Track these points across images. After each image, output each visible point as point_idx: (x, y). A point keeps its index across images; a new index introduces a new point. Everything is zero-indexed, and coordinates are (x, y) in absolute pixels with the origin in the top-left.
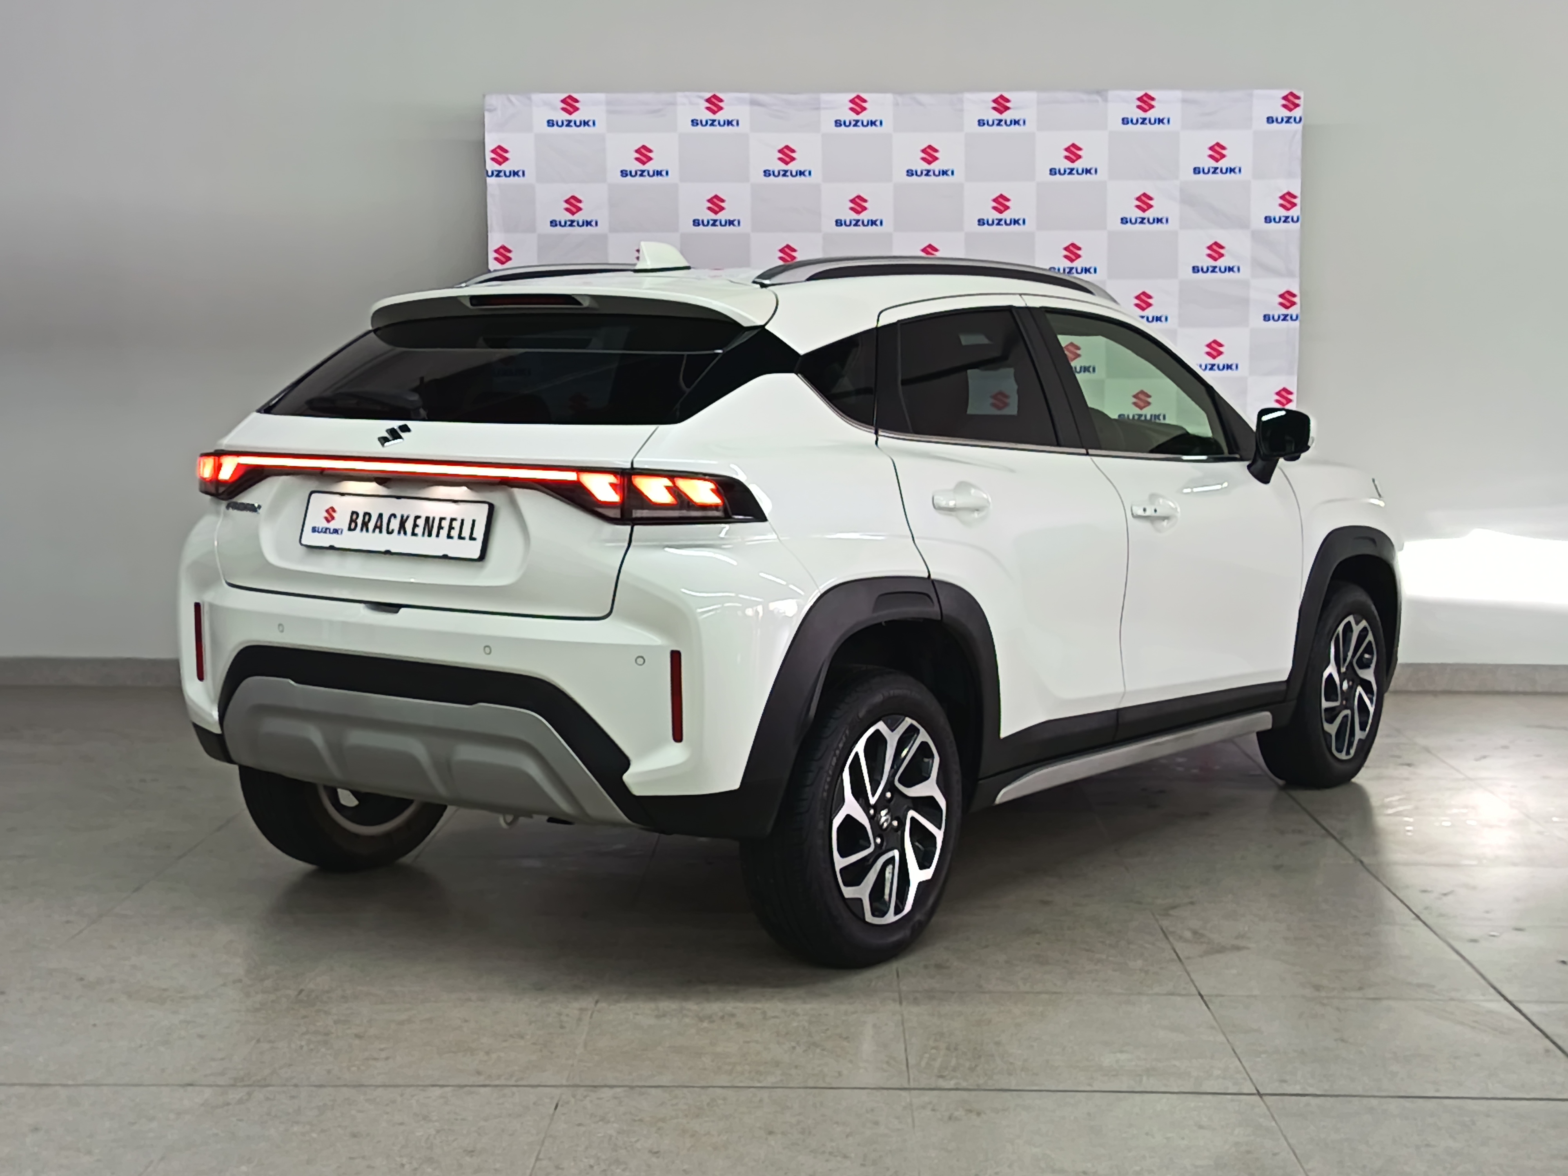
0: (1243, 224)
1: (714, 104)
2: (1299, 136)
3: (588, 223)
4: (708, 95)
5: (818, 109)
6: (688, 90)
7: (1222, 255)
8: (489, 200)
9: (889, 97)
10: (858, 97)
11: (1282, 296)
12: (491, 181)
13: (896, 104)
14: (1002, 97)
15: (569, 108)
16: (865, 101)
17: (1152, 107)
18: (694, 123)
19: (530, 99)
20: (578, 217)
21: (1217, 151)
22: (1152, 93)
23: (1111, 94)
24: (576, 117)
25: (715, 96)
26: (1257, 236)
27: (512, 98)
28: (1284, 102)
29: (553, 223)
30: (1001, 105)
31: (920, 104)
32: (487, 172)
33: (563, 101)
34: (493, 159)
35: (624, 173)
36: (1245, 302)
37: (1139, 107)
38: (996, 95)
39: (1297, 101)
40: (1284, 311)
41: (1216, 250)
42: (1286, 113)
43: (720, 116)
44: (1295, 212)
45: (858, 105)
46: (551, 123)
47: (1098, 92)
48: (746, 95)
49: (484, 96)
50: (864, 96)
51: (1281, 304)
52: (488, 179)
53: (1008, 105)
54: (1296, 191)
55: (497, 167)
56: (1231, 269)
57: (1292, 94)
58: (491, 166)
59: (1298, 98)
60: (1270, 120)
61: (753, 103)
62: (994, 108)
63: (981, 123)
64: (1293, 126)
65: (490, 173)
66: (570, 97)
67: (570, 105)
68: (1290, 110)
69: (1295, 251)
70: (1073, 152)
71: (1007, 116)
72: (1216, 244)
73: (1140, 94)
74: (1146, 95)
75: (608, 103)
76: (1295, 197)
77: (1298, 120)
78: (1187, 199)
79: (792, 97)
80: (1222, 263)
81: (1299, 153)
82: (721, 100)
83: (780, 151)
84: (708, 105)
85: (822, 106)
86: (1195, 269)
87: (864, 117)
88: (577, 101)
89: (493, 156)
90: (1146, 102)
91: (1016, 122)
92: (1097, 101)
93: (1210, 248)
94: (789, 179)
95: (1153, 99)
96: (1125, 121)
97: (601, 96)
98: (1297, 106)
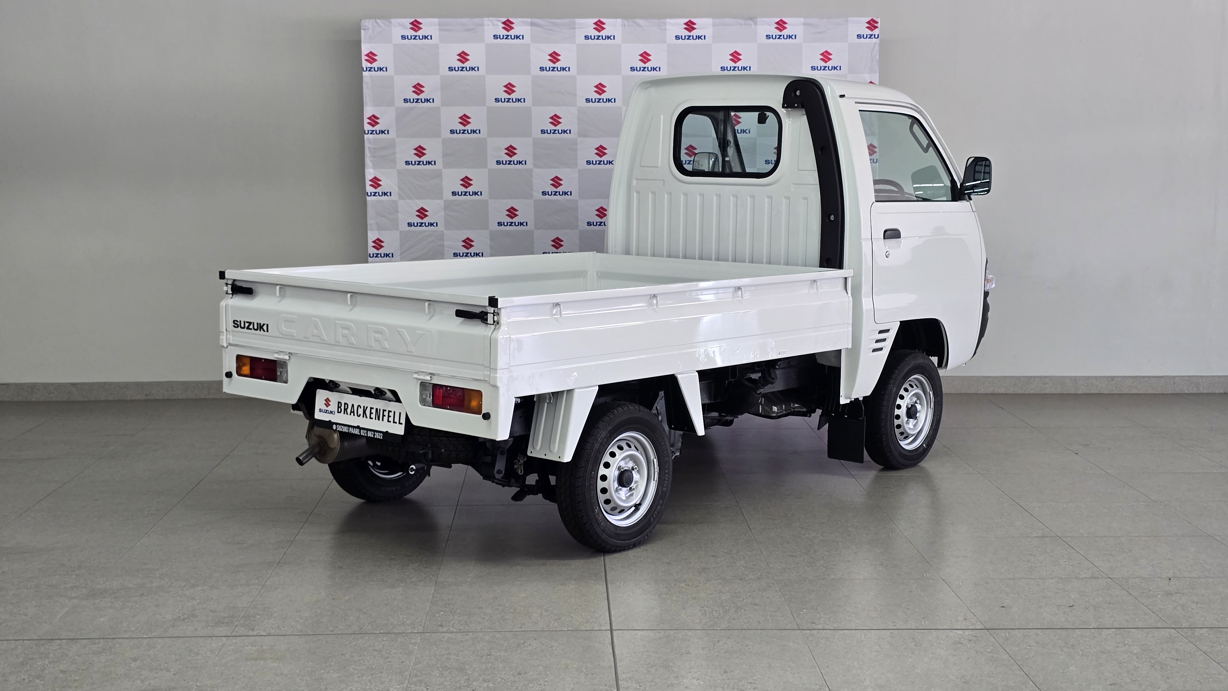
1: (508, 25)
2: (877, 46)
3: (428, 100)
4: (504, 20)
6: (491, 17)
8: (364, 87)
9: (620, 21)
10: (599, 21)
12: (365, 74)
13: (623, 25)
14: (690, 21)
15: (415, 28)
16: (604, 24)
17: (786, 28)
18: (495, 37)
19: (390, 22)
20: (422, 96)
21: (826, 56)
22: (784, 19)
23: (759, 20)
24: (420, 33)
25: (508, 20)
27: (379, 21)
28: (868, 25)
29: (406, 101)
30: (690, 26)
31: (639, 25)
32: (363, 68)
33: (412, 23)
34: (366, 60)
35: (451, 69)
37: (776, 28)
38: (687, 20)
39: (876, 25)
42: (869, 32)
43: (512, 33)
45: (599, 26)
46: (403, 38)
47: (751, 19)
48: (529, 20)
49: (360, 20)
50: (603, 20)
52: (363, 72)
53: (694, 26)
54: (876, 81)
55: (369, 65)
57: (873, 20)
58: (366, 65)
59: (877, 22)
60: (859, 36)
61: (532, 24)
62: (685, 29)
63: (677, 37)
65: (365, 70)
66: (416, 21)
67: (416, 26)
68: (872, 30)
70: (735, 57)
71: (694, 33)
73: (776, 20)
74: (781, 20)
75: (440, 25)
77: (876, 37)
79: (558, 21)
81: (878, 57)
82: (512, 23)
83: (551, 55)
84: (504, 26)
85: (576, 27)
87: (603, 33)
88: (420, 23)
89: (367, 58)
90: (781, 25)
91: (699, 37)
92: (750, 24)
94: (556, 73)
95: (785, 23)
96: (768, 37)
97: (435, 20)
98: (876, 28)
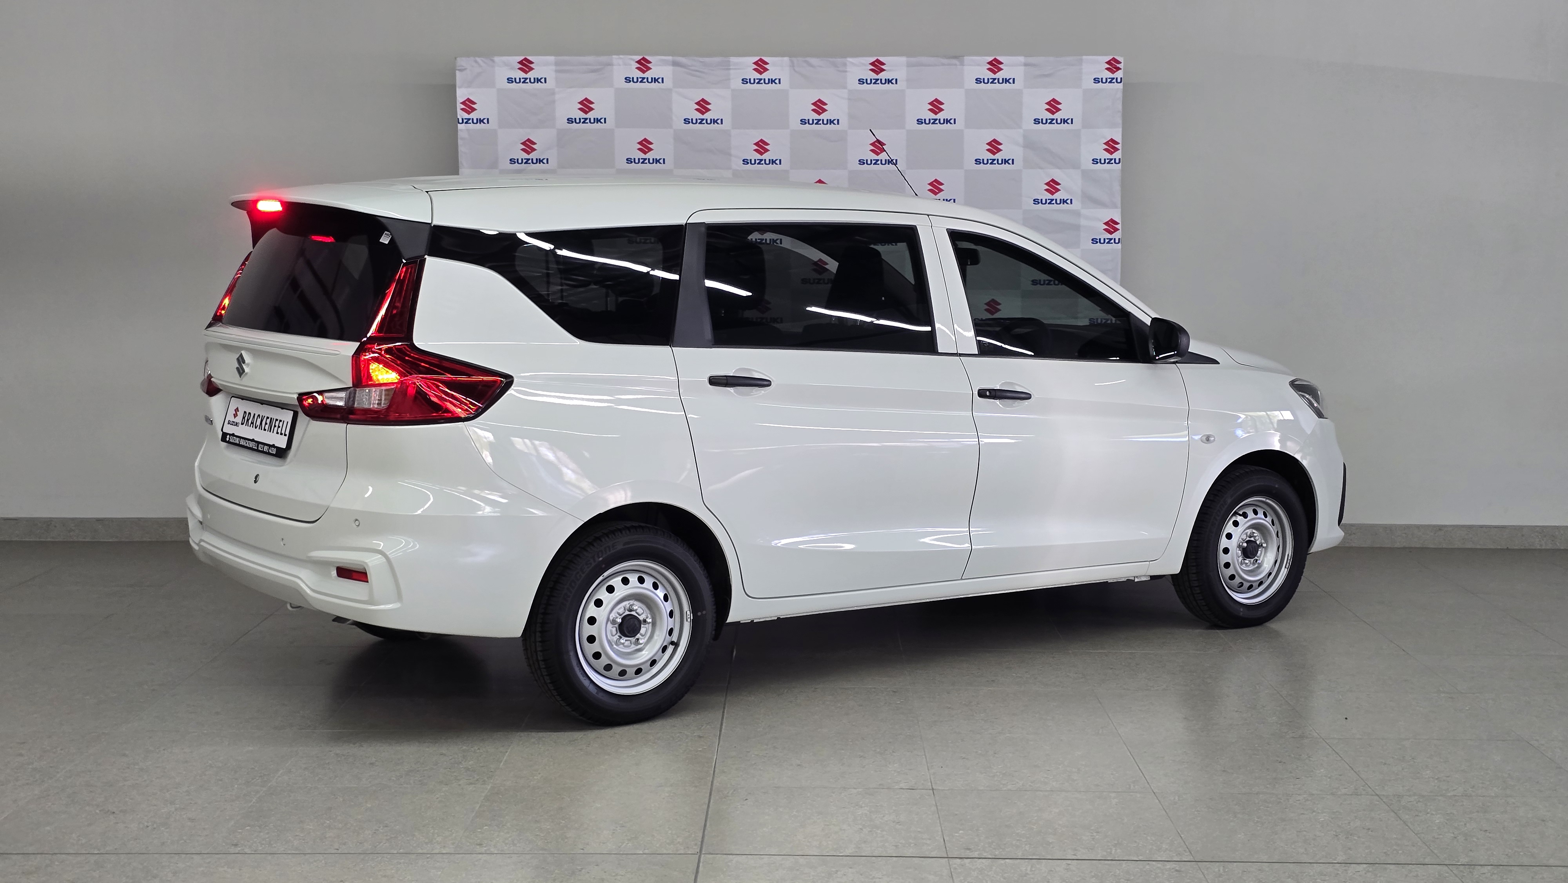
0: (1075, 165)
1: (644, 65)
2: (1120, 95)
3: (540, 161)
4: (639, 58)
5: (730, 69)
6: (622, 55)
7: (1058, 190)
8: (460, 142)
9: (786, 59)
10: (761, 60)
11: (1106, 224)
12: (461, 127)
13: (792, 65)
14: (878, 61)
15: (524, 67)
16: (767, 63)
17: (1002, 69)
18: (628, 80)
19: (493, 61)
20: (533, 156)
21: (1053, 106)
22: (1000, 58)
23: (967, 59)
24: (531, 75)
25: (644, 59)
26: (1086, 175)
27: (478, 59)
28: (1108, 66)
29: (512, 161)
30: (877, 66)
31: (811, 65)
32: (458, 119)
33: (521, 63)
34: (462, 109)
35: (570, 121)
36: (1077, 228)
37: (989, 69)
38: (873, 59)
39: (1118, 65)
40: (1110, 236)
41: (1053, 186)
42: (1109, 75)
43: (649, 75)
44: (1117, 155)
45: (761, 66)
46: (510, 80)
47: (955, 57)
48: (670, 58)
49: (456, 58)
50: (766, 59)
51: (1105, 230)
52: (459, 124)
53: (883, 67)
54: (1118, 138)
55: (466, 116)
56: (1065, 202)
57: (1114, 59)
58: (461, 115)
59: (1119, 63)
60: (1096, 81)
61: (675, 64)
62: (872, 70)
63: (861, 81)
64: (1115, 86)
65: (461, 121)
66: (526, 59)
67: (526, 65)
68: (1113, 72)
69: (1117, 188)
70: (936, 106)
71: (883, 76)
72: (1053, 181)
73: (990, 59)
74: (995, 60)
75: (557, 64)
76: (1118, 143)
77: (1119, 80)
78: (1029, 144)
79: (707, 60)
80: (1058, 196)
81: (1120, 107)
82: (649, 62)
83: (698, 103)
84: (638, 66)
85: (731, 67)
86: (1036, 201)
87: (766, 76)
88: (532, 63)
89: (463, 107)
90: (995, 66)
91: (889, 81)
92: (956, 65)
93: (1047, 184)
94: (705, 126)
95: (1001, 63)
96: (978, 81)
97: (552, 58)
98: (1119, 69)
